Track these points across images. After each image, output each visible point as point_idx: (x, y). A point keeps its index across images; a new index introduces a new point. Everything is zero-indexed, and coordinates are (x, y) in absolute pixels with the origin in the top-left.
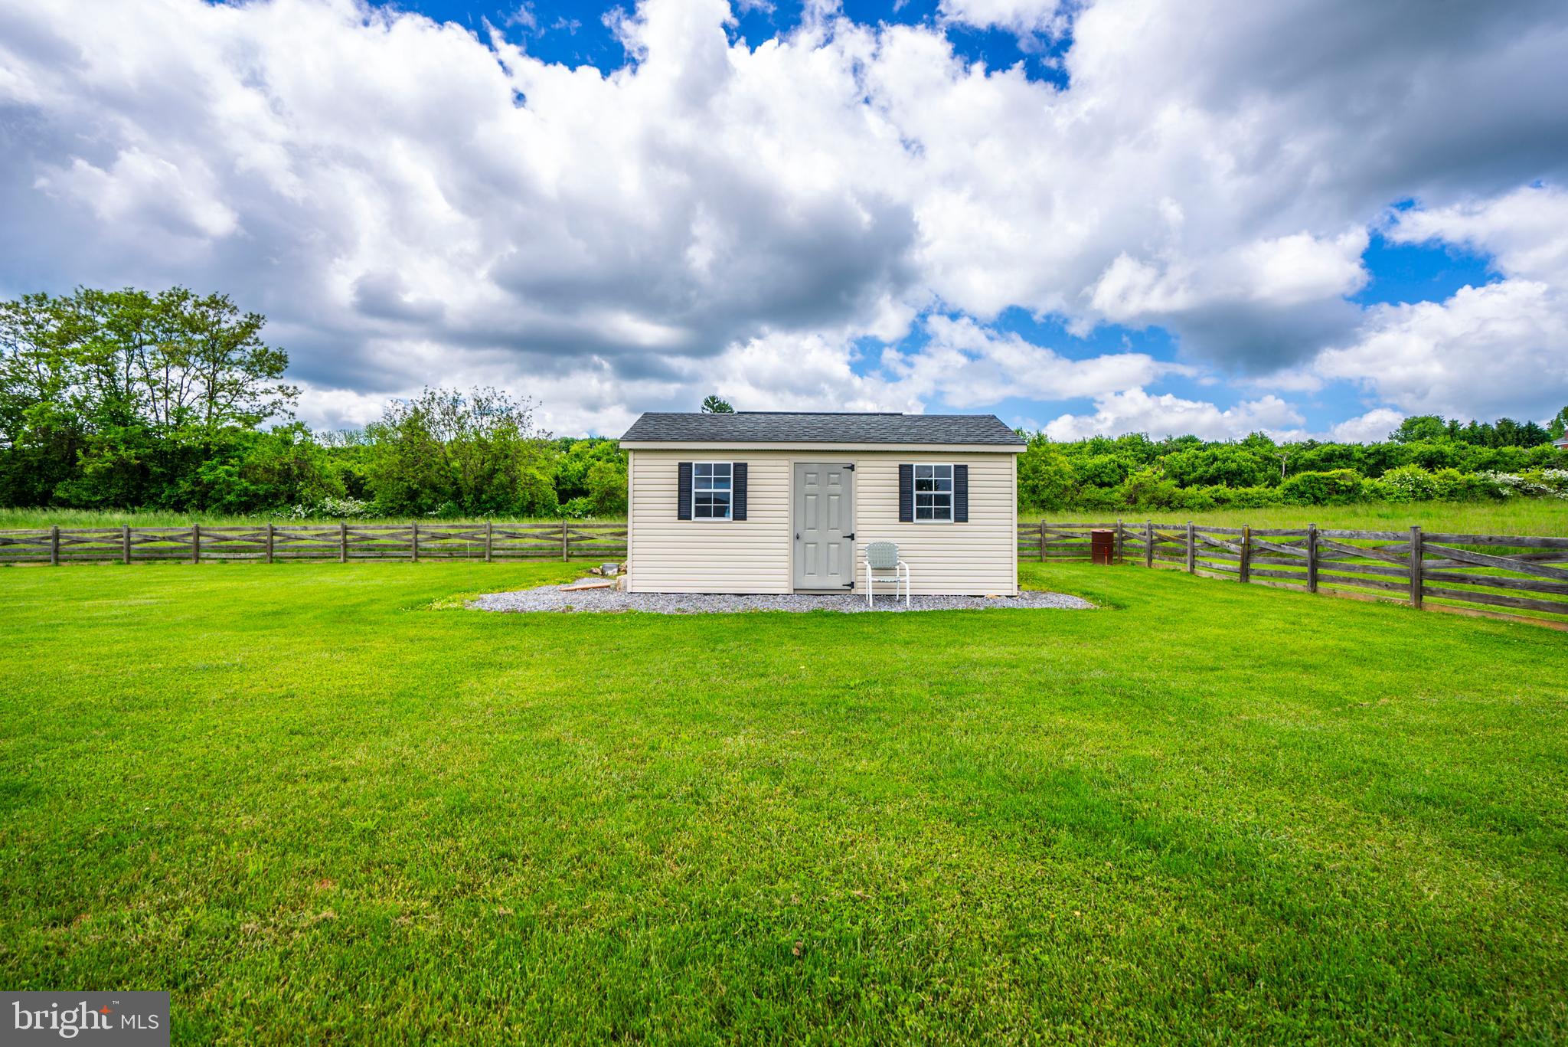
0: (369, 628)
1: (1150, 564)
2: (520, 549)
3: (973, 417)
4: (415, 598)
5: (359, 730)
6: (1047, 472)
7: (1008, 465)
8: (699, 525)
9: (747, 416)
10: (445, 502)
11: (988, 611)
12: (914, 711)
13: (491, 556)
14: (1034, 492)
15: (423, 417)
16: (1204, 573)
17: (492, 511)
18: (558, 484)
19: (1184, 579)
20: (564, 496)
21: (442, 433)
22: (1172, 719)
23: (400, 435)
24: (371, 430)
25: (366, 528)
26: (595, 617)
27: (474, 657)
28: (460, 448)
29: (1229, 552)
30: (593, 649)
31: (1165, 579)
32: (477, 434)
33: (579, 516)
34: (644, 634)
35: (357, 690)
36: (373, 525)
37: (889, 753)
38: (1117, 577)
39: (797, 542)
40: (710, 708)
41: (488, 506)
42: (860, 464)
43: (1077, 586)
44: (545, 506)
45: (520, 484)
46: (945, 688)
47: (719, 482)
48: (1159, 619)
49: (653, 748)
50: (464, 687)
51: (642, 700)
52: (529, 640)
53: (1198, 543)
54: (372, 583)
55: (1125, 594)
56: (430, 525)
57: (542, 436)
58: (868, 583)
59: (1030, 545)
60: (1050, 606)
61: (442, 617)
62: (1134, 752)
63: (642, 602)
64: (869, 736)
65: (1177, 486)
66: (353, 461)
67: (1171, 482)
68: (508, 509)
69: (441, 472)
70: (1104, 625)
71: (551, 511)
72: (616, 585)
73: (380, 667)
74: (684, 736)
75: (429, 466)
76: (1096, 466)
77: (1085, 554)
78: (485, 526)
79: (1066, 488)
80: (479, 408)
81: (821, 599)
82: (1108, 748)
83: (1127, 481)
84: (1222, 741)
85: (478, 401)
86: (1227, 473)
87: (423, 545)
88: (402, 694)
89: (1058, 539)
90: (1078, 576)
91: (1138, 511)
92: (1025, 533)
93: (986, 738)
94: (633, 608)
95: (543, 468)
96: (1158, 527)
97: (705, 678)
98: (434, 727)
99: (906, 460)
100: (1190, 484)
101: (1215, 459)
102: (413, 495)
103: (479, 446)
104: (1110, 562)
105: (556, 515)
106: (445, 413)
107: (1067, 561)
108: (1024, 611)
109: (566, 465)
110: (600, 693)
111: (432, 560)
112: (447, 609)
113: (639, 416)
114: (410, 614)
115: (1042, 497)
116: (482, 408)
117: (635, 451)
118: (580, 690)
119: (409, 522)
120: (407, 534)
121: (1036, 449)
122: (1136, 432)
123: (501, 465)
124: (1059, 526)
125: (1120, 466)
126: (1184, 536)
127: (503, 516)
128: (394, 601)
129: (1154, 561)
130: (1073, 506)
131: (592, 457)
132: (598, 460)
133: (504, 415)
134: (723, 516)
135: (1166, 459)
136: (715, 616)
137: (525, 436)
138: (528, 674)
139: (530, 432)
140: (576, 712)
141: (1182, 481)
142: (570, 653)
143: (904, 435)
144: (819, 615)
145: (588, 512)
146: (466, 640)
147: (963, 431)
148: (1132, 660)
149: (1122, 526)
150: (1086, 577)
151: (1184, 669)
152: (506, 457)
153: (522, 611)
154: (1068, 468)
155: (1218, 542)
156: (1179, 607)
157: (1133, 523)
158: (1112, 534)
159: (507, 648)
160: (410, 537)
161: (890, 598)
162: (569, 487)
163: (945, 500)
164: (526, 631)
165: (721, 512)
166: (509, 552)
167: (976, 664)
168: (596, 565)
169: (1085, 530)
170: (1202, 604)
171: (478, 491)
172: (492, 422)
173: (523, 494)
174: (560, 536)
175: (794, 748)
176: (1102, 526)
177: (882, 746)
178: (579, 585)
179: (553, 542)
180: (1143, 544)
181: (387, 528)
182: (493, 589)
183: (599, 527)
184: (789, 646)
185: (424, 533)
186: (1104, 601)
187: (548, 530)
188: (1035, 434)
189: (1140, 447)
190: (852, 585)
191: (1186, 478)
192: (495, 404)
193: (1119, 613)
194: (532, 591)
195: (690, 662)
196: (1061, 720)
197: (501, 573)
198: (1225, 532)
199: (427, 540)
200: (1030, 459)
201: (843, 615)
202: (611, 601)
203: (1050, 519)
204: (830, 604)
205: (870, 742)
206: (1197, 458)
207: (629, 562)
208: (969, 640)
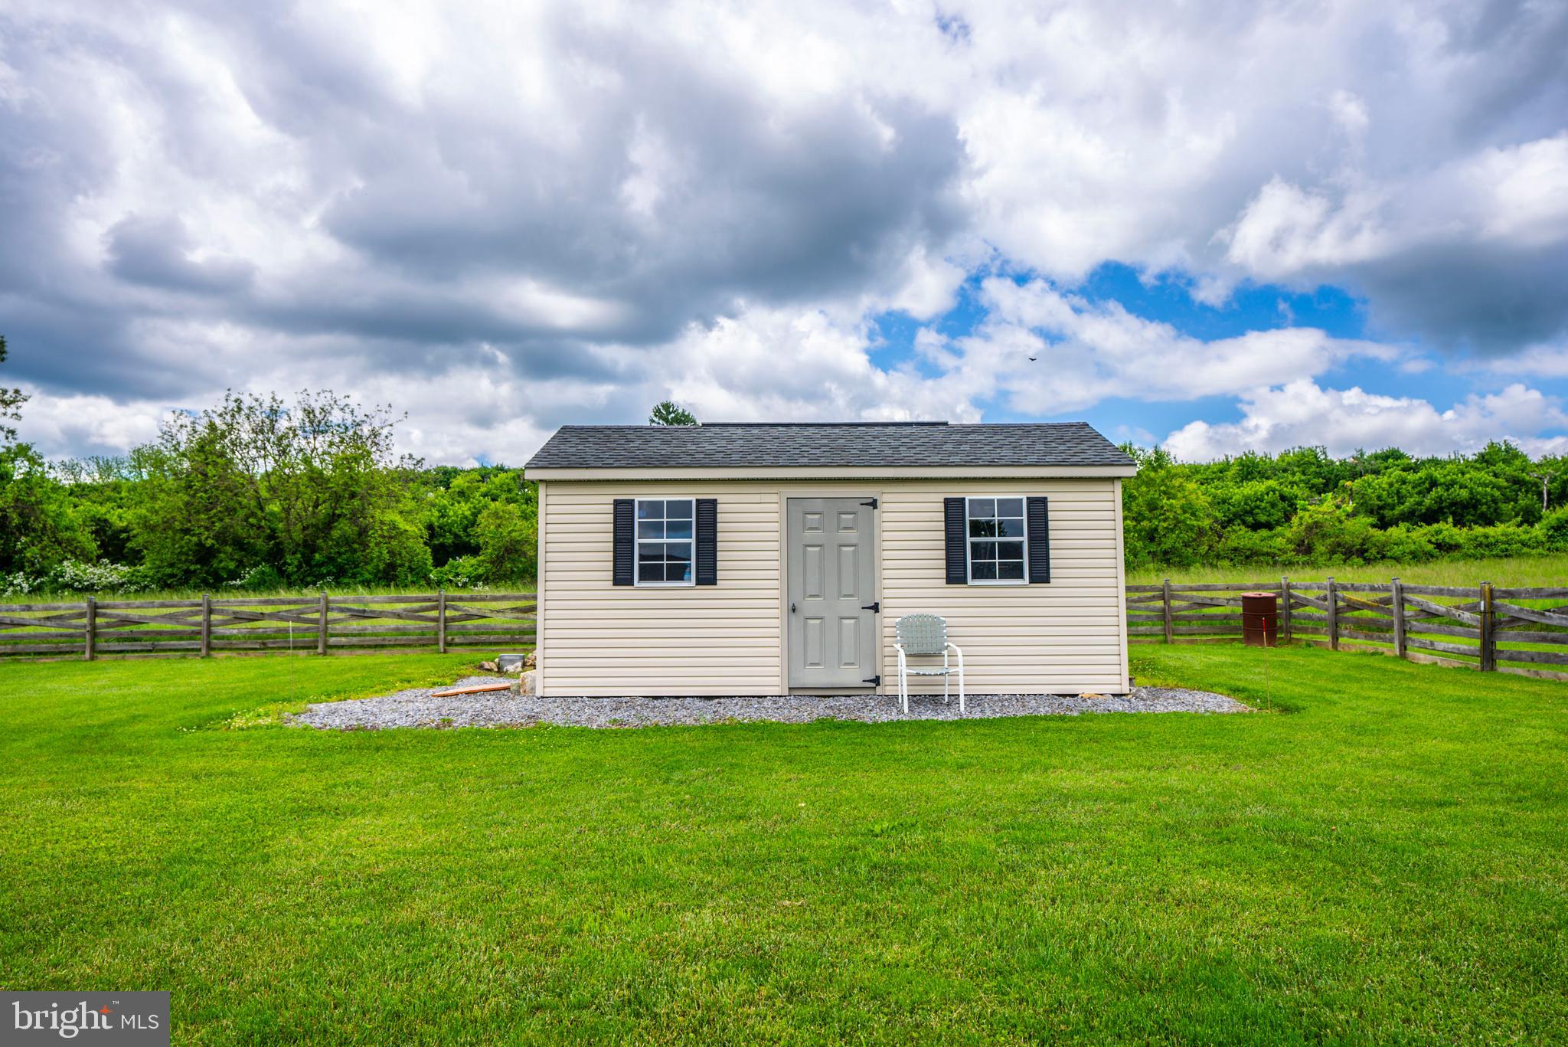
0: (127, 760)
1: (1335, 645)
2: (372, 635)
3: (1054, 426)
4: (205, 712)
5: (101, 919)
6: (1171, 507)
7: (1109, 496)
8: (645, 595)
9: (717, 429)
10: (256, 565)
11: (1085, 717)
12: (972, 868)
13: (328, 647)
14: (1152, 539)
15: (223, 436)
16: (1423, 657)
17: (329, 579)
18: (432, 536)
19: (1390, 666)
20: (442, 555)
21: (253, 460)
22: (1377, 881)
23: (186, 464)
24: (141, 457)
25: (128, 606)
26: (486, 734)
27: (295, 800)
28: (278, 483)
29: (1461, 625)
30: (483, 783)
31: (1358, 667)
32: (307, 461)
33: (465, 585)
34: (559, 760)
35: (102, 855)
36: (139, 601)
37: (933, 932)
38: (1284, 665)
39: (793, 617)
40: (661, 868)
41: (324, 570)
42: (886, 498)
43: (1222, 679)
44: (411, 569)
45: (373, 538)
46: (1019, 834)
47: (675, 529)
48: (1353, 727)
49: (570, 932)
50: (278, 846)
51: (556, 858)
52: (383, 772)
53: (1409, 611)
54: (134, 690)
55: (1298, 689)
56: (231, 601)
57: (409, 465)
58: (901, 679)
59: (1148, 618)
60: (1180, 709)
61: (246, 740)
62: (1319, 932)
63: (559, 711)
64: (904, 907)
65: (1373, 526)
66: (109, 505)
67: (1364, 521)
68: (354, 576)
69: (252, 520)
70: (1266, 736)
71: (420, 577)
72: (519, 686)
73: (142, 818)
74: (619, 912)
75: (231, 511)
76: (1247, 498)
77: (1233, 630)
78: (318, 601)
79: (1201, 532)
80: (311, 422)
81: (831, 702)
82: (1277, 925)
83: (1295, 520)
84: (1461, 916)
85: (309, 412)
86: (1454, 504)
87: (220, 630)
88: (176, 860)
89: (1189, 608)
90: (1223, 664)
91: (1313, 564)
92: (1140, 600)
93: (1084, 910)
94: (544, 720)
95: (410, 512)
96: (1345, 588)
97: (653, 823)
98: (225, 910)
99: (955, 492)
100: (1394, 522)
101: (1434, 483)
102: (204, 555)
103: (311, 479)
104: (1272, 641)
105: (429, 583)
106: (258, 430)
107: (1205, 642)
108: (1139, 717)
109: (445, 507)
110: (491, 850)
111: (234, 654)
112: (255, 728)
113: (553, 433)
114: (194, 736)
115: (1164, 547)
116: (316, 424)
117: (549, 483)
118: (460, 845)
119: (198, 597)
120: (196, 613)
121: (1152, 474)
122: (1306, 446)
123: (345, 508)
124: (1191, 589)
125: (1283, 498)
126: (1388, 601)
127: (348, 585)
128: (170, 717)
129: (1341, 640)
130: (1212, 559)
131: (485, 495)
132: (494, 500)
133: (350, 433)
134: (682, 579)
135: (1356, 485)
136: (670, 730)
137: (381, 465)
138: (380, 823)
139: (390, 458)
140: (453, 880)
141: (1382, 518)
142: (446, 789)
143: (951, 454)
144: (827, 726)
145: (478, 578)
146: (283, 774)
147: (1039, 446)
148: (1311, 789)
149: (1289, 586)
150: (1237, 665)
151: (1394, 803)
152: (353, 495)
153: (373, 727)
154: (1202, 501)
155: (1442, 609)
156: (1385, 708)
157: (1308, 582)
158: (1273, 599)
159: (347, 785)
160: (199, 618)
161: (935, 699)
162: (449, 540)
163: (1014, 550)
164: (379, 757)
165: (677, 573)
166: (355, 640)
167: (1067, 797)
168: (488, 657)
169: (1231, 594)
170: (1420, 704)
171: (309, 547)
172: (331, 444)
173: (378, 552)
174: (434, 614)
175: (788, 928)
176: (1258, 587)
177: (923, 922)
178: (463, 687)
179: (423, 624)
180: (1324, 614)
181: (163, 605)
182: (329, 696)
183: (495, 599)
184: (782, 772)
185: (221, 612)
186: (1264, 701)
187: (416, 605)
188: (1150, 451)
189: (1313, 469)
190: (877, 681)
191: (1388, 513)
192: (336, 417)
193: (1287, 719)
194: (388, 697)
195: (630, 799)
196: (1201, 881)
197: (342, 672)
198: (1452, 593)
199: (225, 623)
200: (1144, 489)
201: (864, 725)
202: (512, 710)
203: (1177, 579)
204: (843, 710)
205: (905, 917)
206: (1404, 482)
207: (538, 653)
208: (1055, 761)
